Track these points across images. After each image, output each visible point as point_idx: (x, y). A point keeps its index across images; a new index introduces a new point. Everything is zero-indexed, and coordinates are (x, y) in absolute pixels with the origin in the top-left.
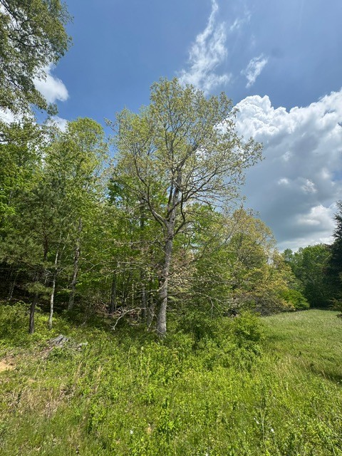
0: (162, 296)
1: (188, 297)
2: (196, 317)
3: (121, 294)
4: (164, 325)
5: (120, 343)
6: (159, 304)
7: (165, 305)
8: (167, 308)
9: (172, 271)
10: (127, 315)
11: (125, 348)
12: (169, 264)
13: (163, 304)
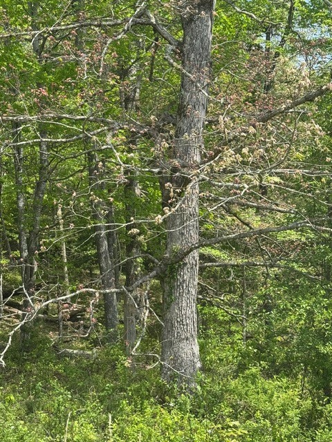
0: (177, 246)
1: (284, 249)
2: (318, 317)
3: (15, 246)
4: (190, 350)
5: (30, 409)
6: (169, 272)
7: (190, 279)
8: (202, 290)
9: (216, 145)
10: (49, 321)
11: (49, 426)
12: (201, 115)
13: (186, 274)
